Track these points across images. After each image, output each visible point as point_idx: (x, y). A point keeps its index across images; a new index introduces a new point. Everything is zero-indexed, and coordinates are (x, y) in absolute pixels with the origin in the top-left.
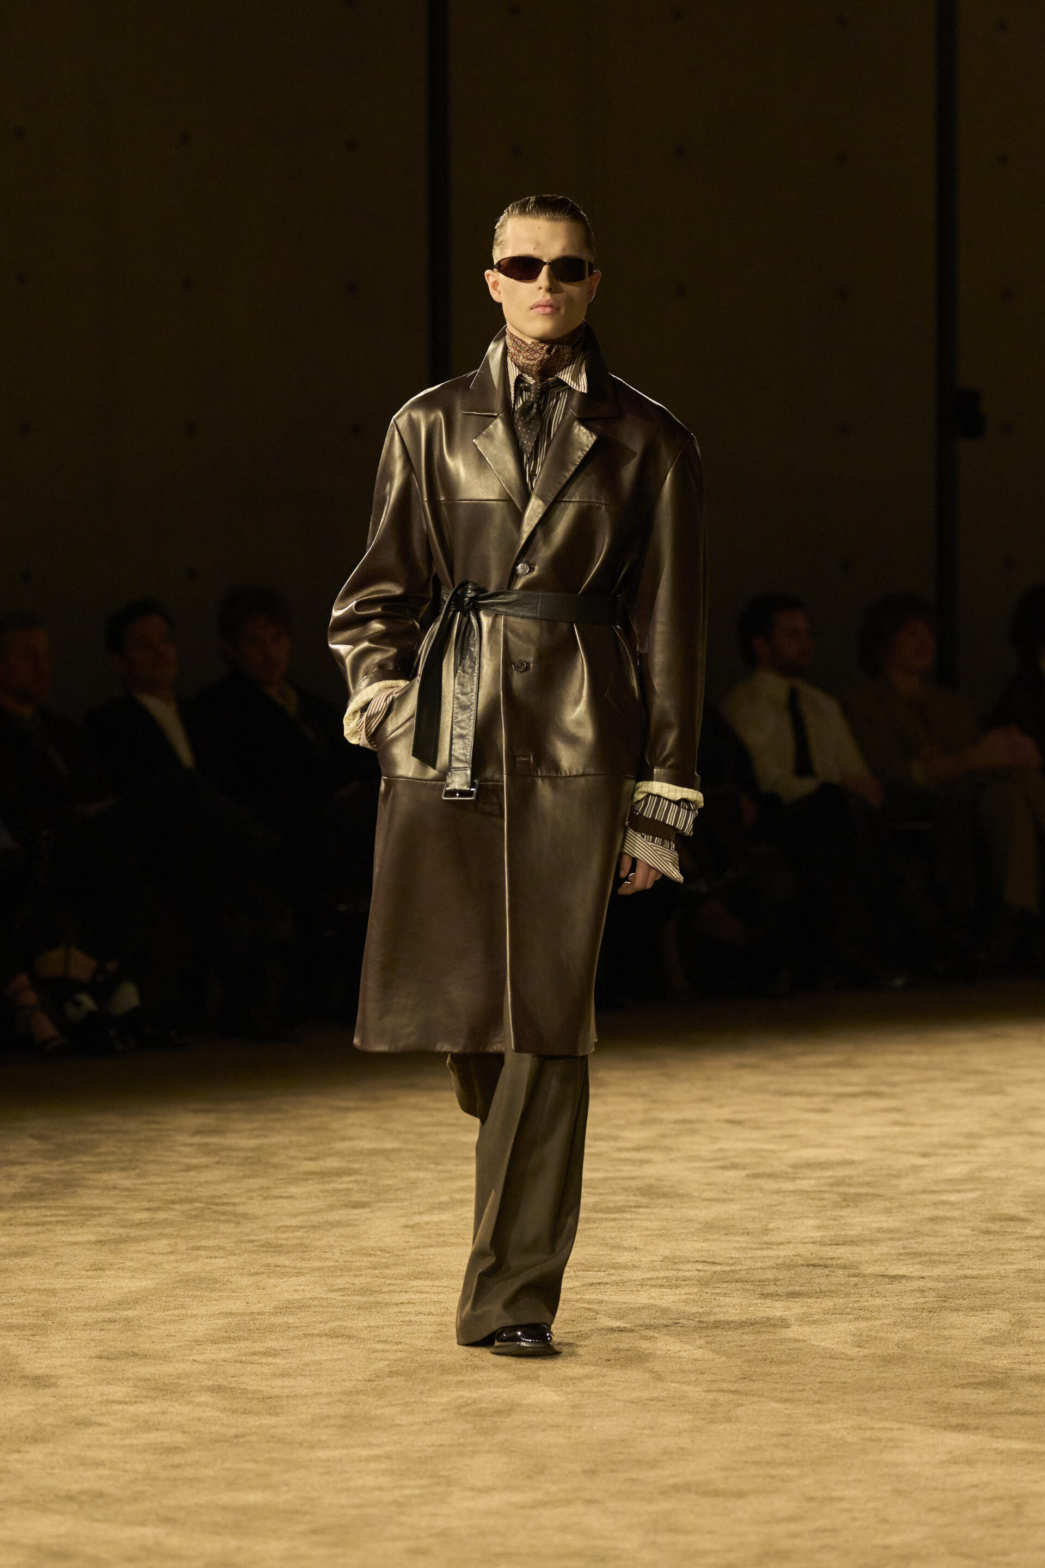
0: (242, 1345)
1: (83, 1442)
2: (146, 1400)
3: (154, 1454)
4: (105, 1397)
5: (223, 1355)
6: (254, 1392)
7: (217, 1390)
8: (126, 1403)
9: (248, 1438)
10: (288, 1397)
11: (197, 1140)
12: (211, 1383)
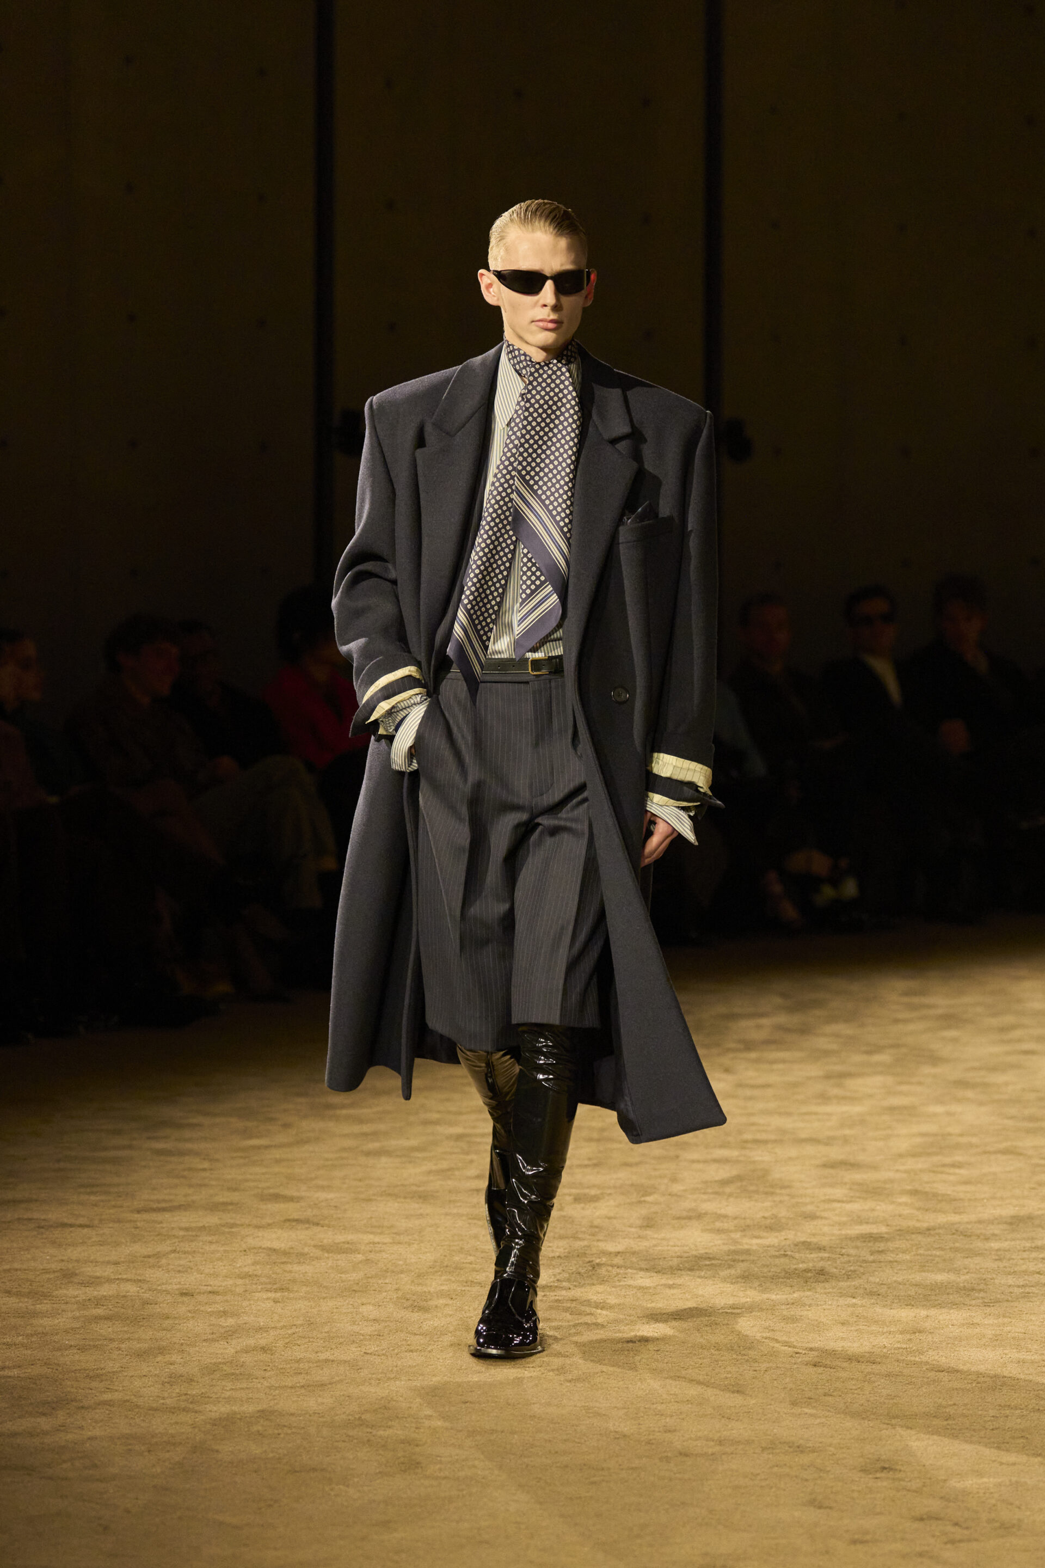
0: (936, 1159)
1: (809, 1231)
2: (858, 1200)
3: (865, 1241)
4: (827, 1197)
5: (920, 1166)
6: (943, 1195)
7: (914, 1193)
8: (843, 1202)
9: (937, 1231)
10: (970, 1200)
11: (906, 1000)
12: (909, 1188)
